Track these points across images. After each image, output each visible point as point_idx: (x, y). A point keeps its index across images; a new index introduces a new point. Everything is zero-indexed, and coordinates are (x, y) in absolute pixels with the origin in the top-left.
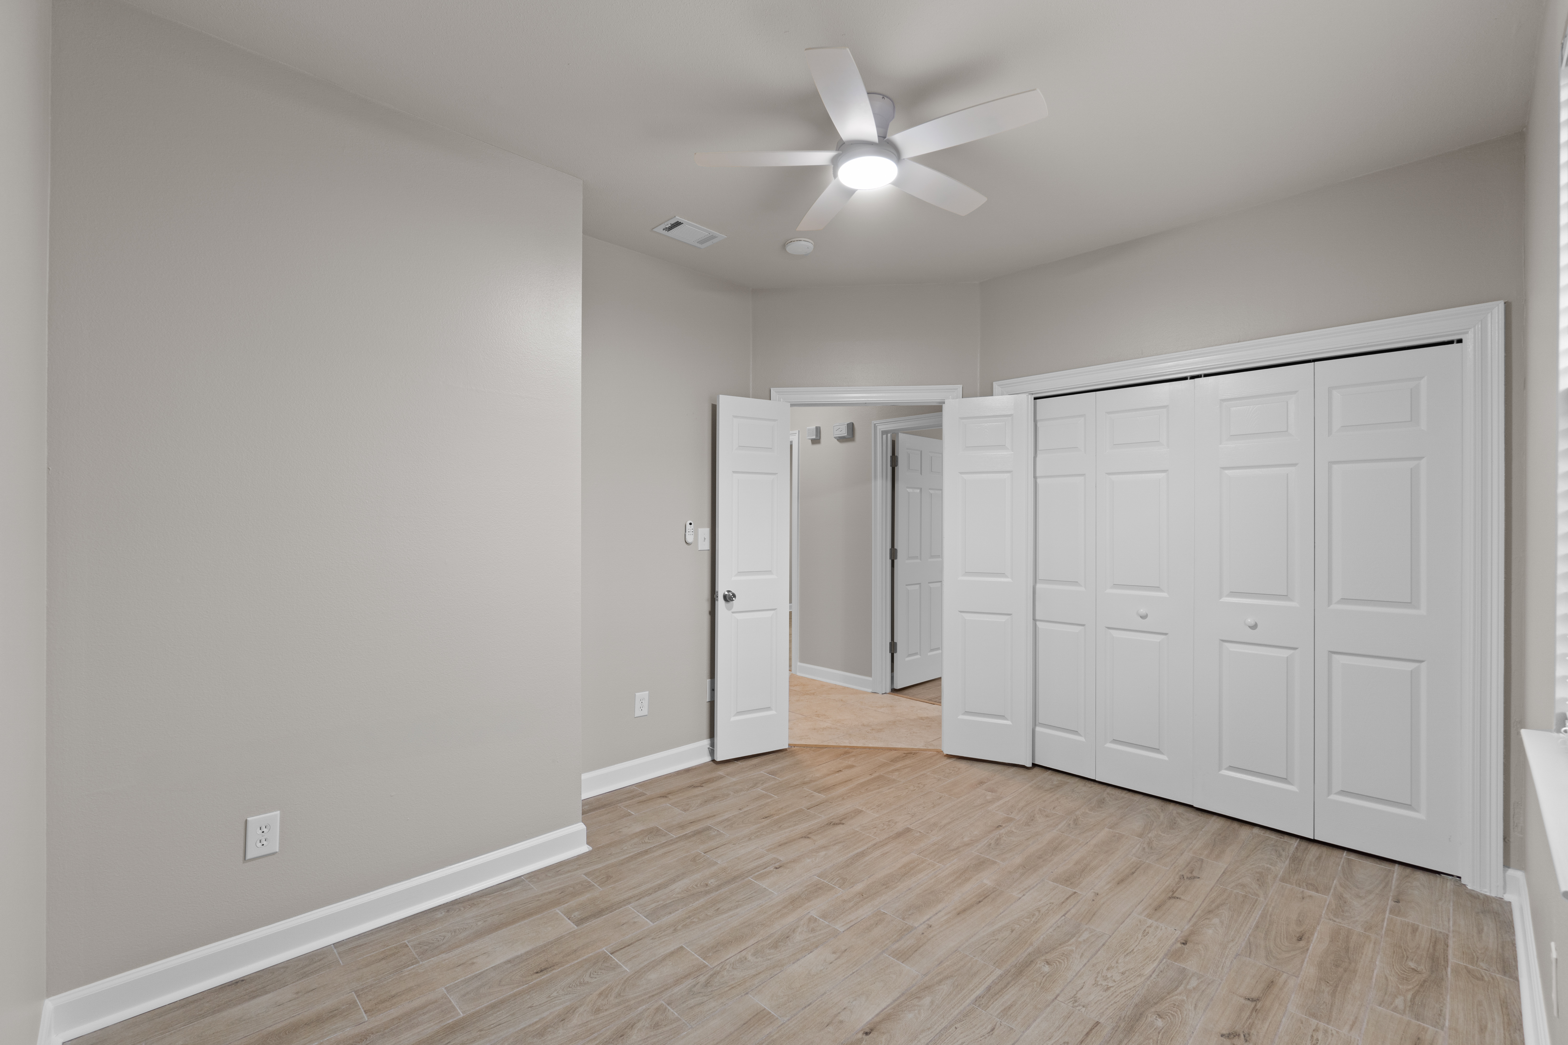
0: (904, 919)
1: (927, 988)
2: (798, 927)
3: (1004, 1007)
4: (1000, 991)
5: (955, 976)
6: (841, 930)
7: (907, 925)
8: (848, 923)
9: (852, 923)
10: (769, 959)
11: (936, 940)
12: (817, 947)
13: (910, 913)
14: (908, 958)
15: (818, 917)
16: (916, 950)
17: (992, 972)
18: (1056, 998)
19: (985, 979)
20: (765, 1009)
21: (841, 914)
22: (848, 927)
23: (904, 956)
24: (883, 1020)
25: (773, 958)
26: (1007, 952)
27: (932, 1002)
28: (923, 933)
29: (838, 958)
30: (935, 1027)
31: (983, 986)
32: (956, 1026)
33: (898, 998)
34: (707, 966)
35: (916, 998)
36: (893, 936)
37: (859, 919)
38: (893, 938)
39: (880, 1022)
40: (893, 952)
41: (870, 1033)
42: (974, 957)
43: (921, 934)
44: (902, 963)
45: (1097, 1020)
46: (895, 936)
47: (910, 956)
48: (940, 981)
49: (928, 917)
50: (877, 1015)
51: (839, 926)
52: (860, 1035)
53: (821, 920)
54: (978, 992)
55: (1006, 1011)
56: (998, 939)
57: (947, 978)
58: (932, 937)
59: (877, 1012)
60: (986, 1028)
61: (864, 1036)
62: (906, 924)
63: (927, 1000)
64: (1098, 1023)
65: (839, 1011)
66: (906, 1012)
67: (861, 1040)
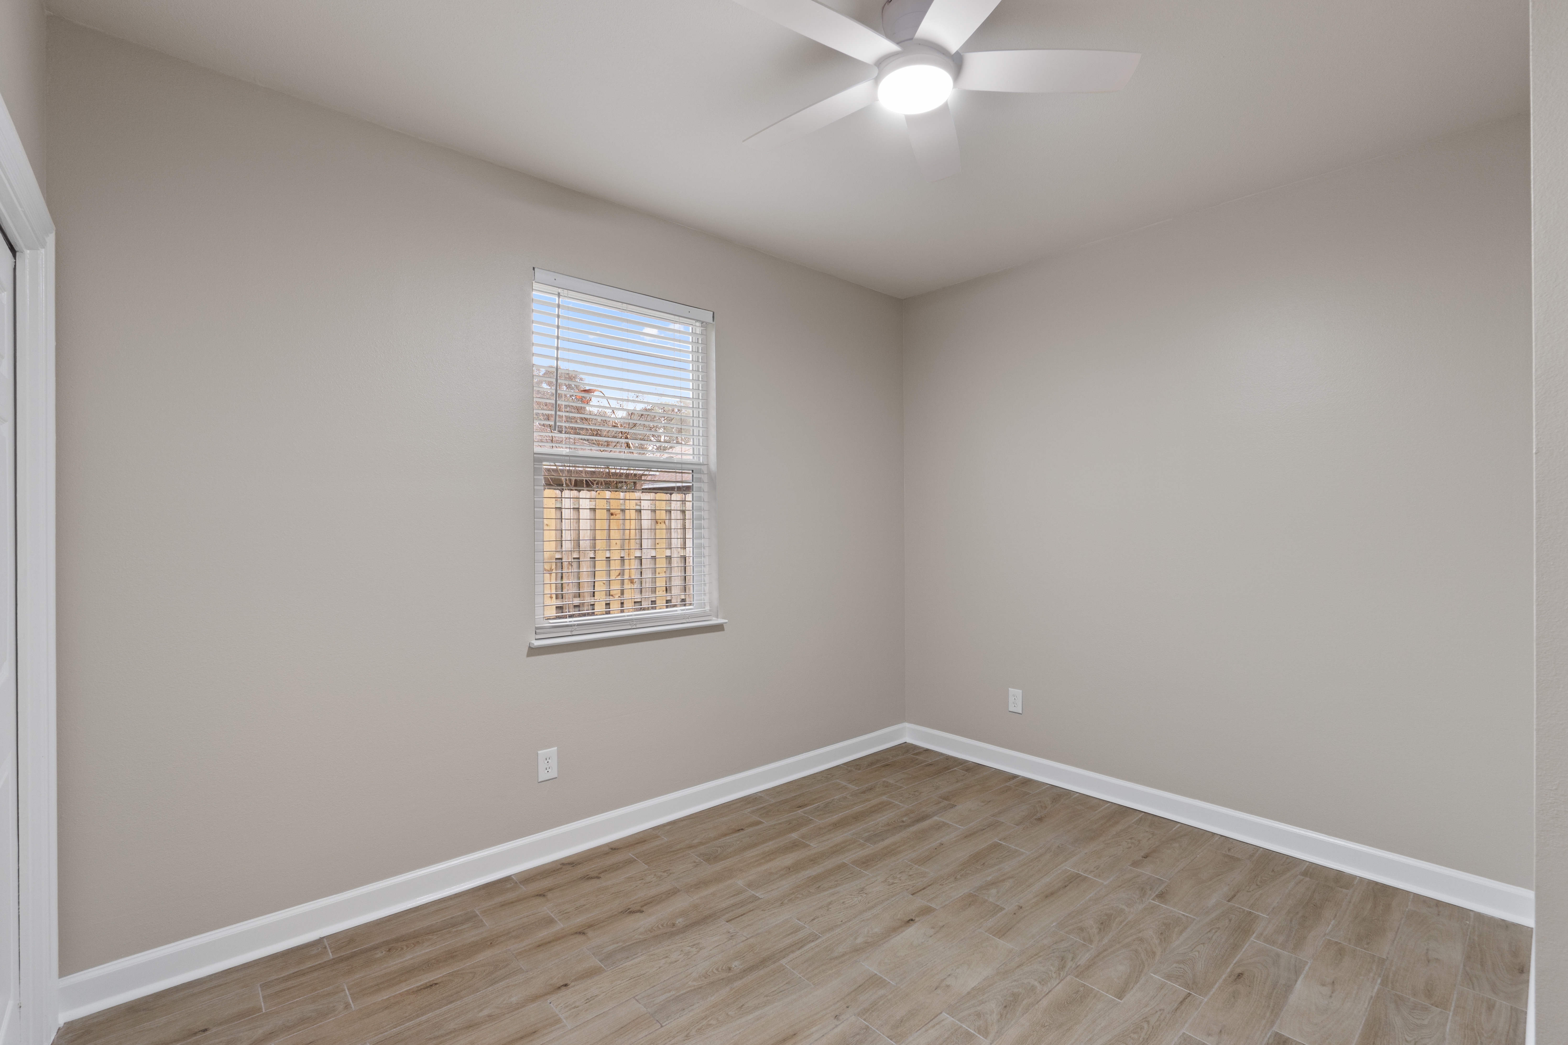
0: (867, 1028)
1: (857, 950)
2: (998, 1021)
3: (796, 934)
4: (793, 945)
5: (828, 959)
6: (944, 1015)
7: (865, 1017)
8: (937, 1024)
9: (931, 1024)
10: (1015, 981)
11: (835, 999)
12: (969, 993)
13: (858, 1036)
14: (870, 978)
15: (977, 1036)
16: (860, 986)
17: (791, 961)
18: (747, 939)
19: (801, 955)
20: (999, 938)
21: (948, 1038)
22: (936, 1019)
23: (874, 981)
24: (898, 928)
25: (1012, 982)
26: (763, 981)
27: (856, 939)
28: (848, 1007)
29: (943, 981)
30: (858, 922)
31: (805, 949)
32: (841, 923)
33: (885, 943)
34: (1077, 977)
35: (869, 943)
36: (883, 1004)
37: (924, 1029)
38: (883, 1001)
39: (901, 927)
40: (884, 986)
41: (909, 920)
42: (800, 978)
43: (850, 1007)
44: (876, 974)
45: (727, 923)
46: (880, 1003)
47: (867, 980)
48: (843, 955)
49: (836, 1030)
50: (902, 932)
51: (948, 1019)
52: (917, 919)
53: (973, 1032)
54: (813, 944)
55: (797, 930)
56: (765, 996)
57: (836, 958)
58: (838, 1001)
59: (904, 933)
60: (818, 920)
61: (914, 919)
62: (865, 1020)
63: (860, 940)
64: (727, 922)
65: (935, 935)
66: (880, 933)
67: (917, 916)
